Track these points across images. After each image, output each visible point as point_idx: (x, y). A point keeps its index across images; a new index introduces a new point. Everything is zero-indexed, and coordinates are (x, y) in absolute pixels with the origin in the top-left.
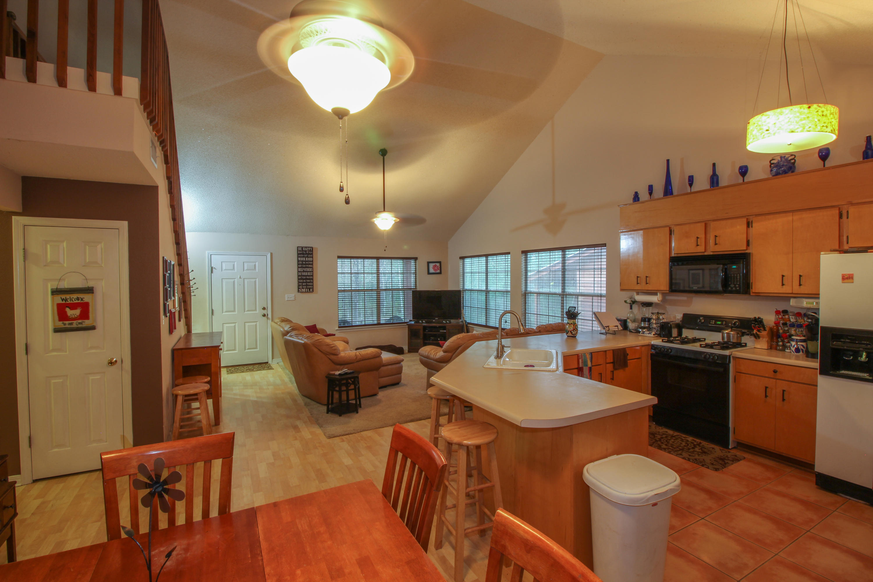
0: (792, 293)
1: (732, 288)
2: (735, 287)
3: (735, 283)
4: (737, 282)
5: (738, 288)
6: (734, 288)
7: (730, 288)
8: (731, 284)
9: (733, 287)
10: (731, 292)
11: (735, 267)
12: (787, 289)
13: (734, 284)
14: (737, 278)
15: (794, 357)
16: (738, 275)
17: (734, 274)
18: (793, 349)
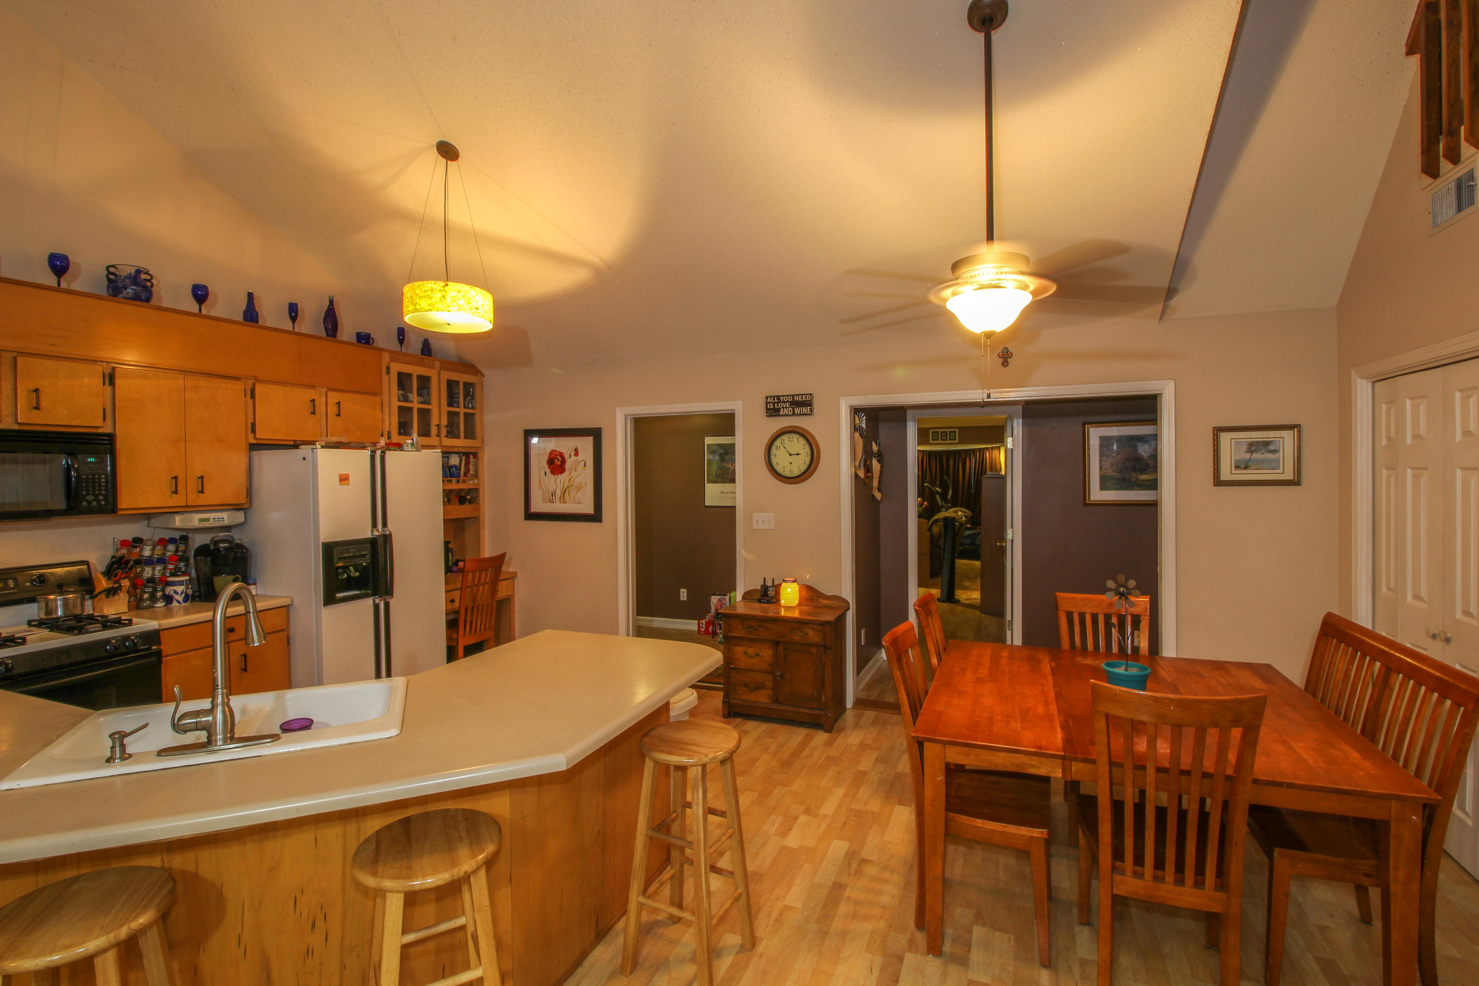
0: (187, 506)
1: (89, 502)
2: (97, 499)
3: (97, 492)
4: (100, 490)
5: (103, 503)
6: (94, 503)
7: (85, 503)
8: (88, 494)
9: (94, 500)
10: (90, 511)
11: (93, 460)
12: (178, 500)
13: (93, 494)
14: (100, 482)
15: (182, 610)
16: (103, 476)
17: (93, 475)
18: (181, 598)
